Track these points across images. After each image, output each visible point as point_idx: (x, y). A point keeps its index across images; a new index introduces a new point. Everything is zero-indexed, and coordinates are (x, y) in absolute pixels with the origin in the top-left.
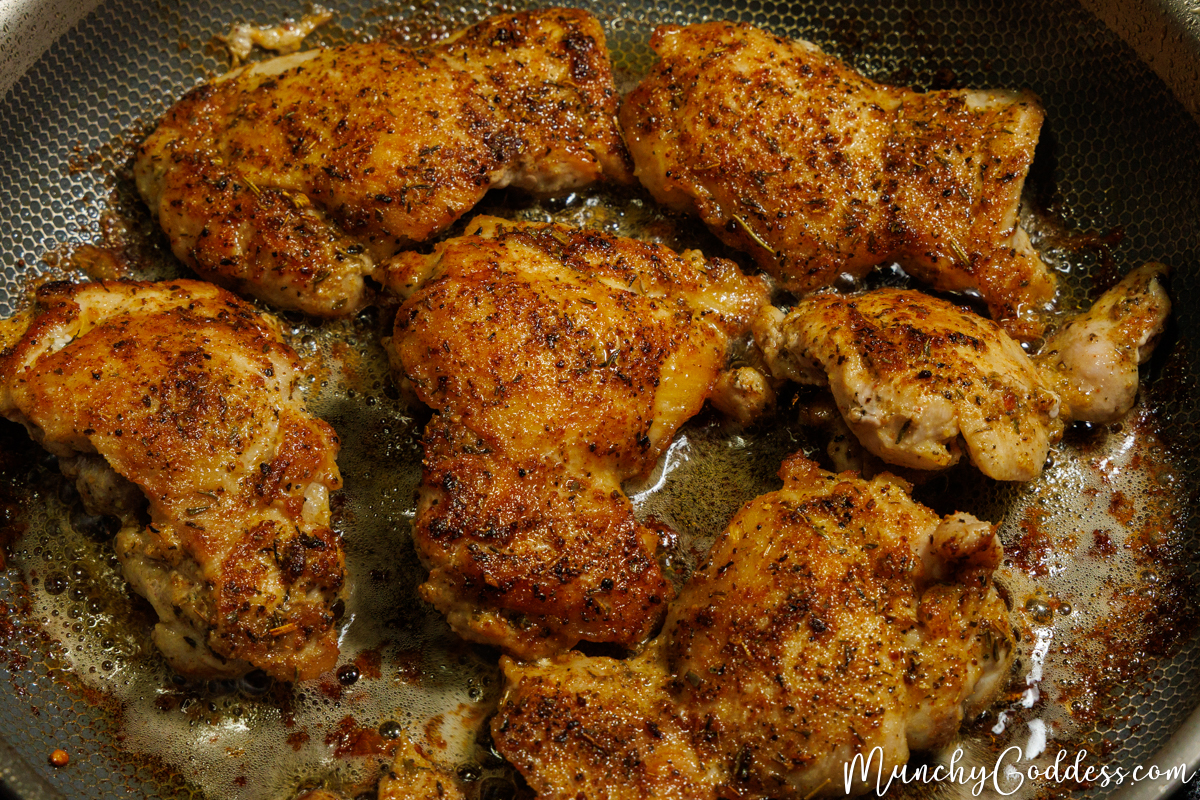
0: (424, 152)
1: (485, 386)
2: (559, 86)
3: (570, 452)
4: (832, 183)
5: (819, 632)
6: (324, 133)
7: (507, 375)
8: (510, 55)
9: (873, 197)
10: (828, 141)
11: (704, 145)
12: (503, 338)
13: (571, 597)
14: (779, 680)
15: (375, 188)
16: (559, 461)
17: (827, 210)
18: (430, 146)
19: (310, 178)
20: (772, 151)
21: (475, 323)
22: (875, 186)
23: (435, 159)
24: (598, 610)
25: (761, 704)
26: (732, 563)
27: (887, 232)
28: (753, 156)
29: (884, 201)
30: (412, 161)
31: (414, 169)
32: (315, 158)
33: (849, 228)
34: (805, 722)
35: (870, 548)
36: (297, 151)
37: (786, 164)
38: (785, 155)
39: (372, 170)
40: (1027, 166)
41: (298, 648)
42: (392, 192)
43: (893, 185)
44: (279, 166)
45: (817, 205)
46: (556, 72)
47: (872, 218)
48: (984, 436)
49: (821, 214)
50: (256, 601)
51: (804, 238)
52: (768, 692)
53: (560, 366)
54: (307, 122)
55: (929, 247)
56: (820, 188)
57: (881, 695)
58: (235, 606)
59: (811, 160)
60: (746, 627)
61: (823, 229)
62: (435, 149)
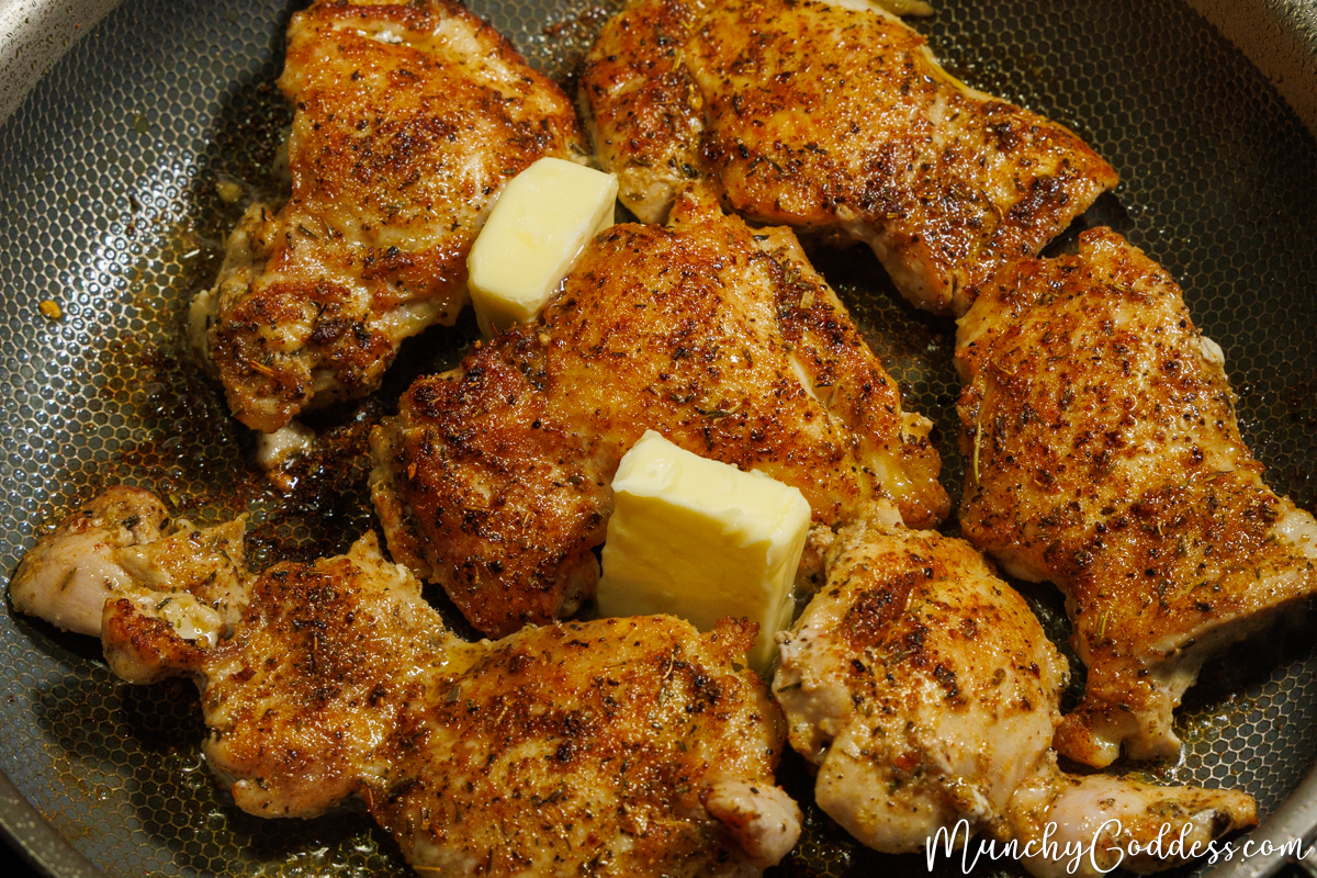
0: (812, 146)
1: (592, 337)
2: (990, 208)
3: (601, 451)
4: (1076, 477)
5: (560, 759)
6: (768, 72)
7: (615, 343)
8: (985, 150)
9: (1093, 518)
10: (1113, 439)
11: (1018, 349)
12: (646, 315)
13: (459, 547)
14: (491, 758)
15: (748, 139)
16: (585, 447)
17: (1047, 490)
18: (820, 146)
19: (720, 93)
20: (1061, 405)
21: (641, 285)
22: (1107, 511)
23: (811, 158)
24: (471, 578)
25: (461, 762)
26: (586, 646)
27: (1072, 554)
28: (1043, 394)
29: (1099, 529)
30: (795, 147)
31: (789, 153)
32: (739, 83)
33: (1048, 523)
34: (469, 807)
35: (681, 747)
36: (736, 66)
37: (1059, 425)
38: (1067, 416)
39: (760, 124)
40: (1232, 615)
41: (260, 394)
42: (753, 153)
43: (1119, 526)
44: (714, 64)
45: (1045, 481)
46: (1002, 195)
47: (1074, 534)
48: (842, 760)
49: (1040, 489)
50: (266, 332)
51: (1008, 497)
52: (476, 760)
53: (663, 378)
54: (770, 54)
55: (1087, 598)
56: (1061, 469)
57: (545, 854)
58: (245, 320)
59: (1081, 440)
60: (525, 698)
61: (1030, 503)
62: (822, 151)
